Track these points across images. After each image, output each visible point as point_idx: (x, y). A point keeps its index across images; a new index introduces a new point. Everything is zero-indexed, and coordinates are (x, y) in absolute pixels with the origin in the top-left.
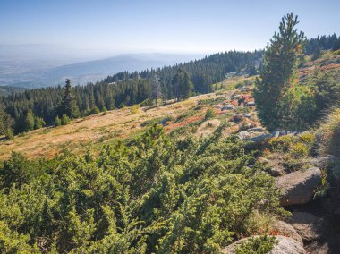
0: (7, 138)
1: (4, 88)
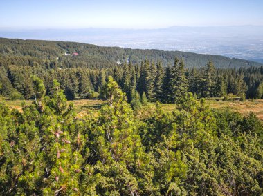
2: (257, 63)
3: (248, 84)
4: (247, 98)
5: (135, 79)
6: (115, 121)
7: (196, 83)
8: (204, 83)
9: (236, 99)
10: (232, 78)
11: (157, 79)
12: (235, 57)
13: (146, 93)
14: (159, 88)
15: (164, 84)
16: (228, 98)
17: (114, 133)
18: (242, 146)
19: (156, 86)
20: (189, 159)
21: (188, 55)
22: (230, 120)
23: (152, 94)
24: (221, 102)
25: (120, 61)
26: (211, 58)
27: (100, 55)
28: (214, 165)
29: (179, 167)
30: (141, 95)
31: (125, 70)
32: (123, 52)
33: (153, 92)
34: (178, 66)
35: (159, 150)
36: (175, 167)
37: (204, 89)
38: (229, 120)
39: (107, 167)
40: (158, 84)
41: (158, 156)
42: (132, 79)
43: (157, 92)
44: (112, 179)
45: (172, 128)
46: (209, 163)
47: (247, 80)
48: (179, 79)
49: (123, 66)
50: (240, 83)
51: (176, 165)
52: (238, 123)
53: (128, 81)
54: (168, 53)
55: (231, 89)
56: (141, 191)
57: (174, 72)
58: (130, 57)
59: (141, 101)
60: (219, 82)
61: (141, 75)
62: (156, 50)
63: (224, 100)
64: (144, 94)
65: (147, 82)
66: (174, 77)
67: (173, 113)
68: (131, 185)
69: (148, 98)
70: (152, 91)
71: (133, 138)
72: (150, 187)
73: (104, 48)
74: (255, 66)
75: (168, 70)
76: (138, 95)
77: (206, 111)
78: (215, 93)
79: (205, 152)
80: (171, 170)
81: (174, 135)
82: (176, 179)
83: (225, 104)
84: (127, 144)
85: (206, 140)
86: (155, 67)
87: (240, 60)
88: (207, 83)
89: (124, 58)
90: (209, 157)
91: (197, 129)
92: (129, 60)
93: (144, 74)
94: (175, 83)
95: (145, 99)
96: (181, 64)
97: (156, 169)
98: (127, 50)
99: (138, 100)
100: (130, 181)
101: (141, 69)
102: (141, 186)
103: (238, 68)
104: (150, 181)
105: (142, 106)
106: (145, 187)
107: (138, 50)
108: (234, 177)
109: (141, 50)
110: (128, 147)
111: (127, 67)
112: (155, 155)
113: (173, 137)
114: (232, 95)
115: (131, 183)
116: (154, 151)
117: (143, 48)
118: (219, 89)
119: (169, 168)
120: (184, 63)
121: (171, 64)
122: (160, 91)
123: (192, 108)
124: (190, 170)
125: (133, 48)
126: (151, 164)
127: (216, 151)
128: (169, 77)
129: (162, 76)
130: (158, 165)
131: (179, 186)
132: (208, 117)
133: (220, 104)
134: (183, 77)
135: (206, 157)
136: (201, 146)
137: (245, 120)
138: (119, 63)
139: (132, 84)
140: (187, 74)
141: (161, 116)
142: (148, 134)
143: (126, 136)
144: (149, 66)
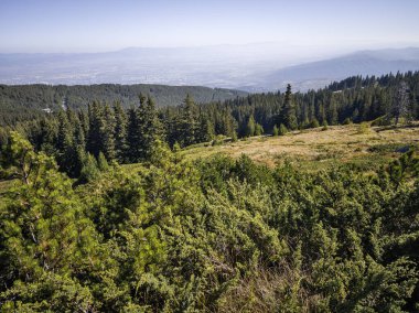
0: (233, 140)
1: (231, 91)
2: (243, 92)
3: (237, 119)
4: (239, 138)
5: (82, 133)
6: (36, 207)
7: (176, 127)
8: (185, 126)
9: (227, 141)
10: (219, 114)
11: (117, 129)
12: (218, 86)
13: (105, 152)
14: (123, 141)
15: (130, 134)
16: (218, 141)
17: (40, 226)
18: (231, 198)
19: (119, 139)
20: (168, 233)
21: (157, 89)
22: (222, 168)
23: (114, 152)
24: (210, 147)
25: (50, 107)
26: (188, 91)
27: (9, 100)
28: (201, 231)
29: (153, 248)
30: (97, 156)
31: (61, 121)
32: (54, 92)
33: (115, 149)
34: (146, 106)
35: (124, 233)
36: (146, 250)
37: (187, 134)
38: (220, 169)
39: (34, 286)
40: (121, 135)
41: (123, 241)
42: (76, 134)
43: (121, 149)
44: (45, 302)
45: (139, 196)
46: (195, 230)
47: (235, 114)
48: (150, 124)
49: (57, 114)
50: (228, 119)
51: (148, 247)
52: (231, 170)
53: (69, 138)
54: (128, 88)
55: (219, 130)
56: (99, 304)
57: (141, 115)
58: (66, 99)
59: (99, 166)
60: (204, 122)
61: (92, 126)
62: (109, 86)
63: (213, 145)
64: (101, 155)
65: (103, 135)
66: (143, 122)
67: (140, 173)
68: (81, 301)
69: (109, 159)
70: (113, 147)
71: (78, 225)
72: (112, 292)
73: (15, 88)
74: (241, 96)
75: (132, 113)
76: (91, 157)
77: (183, 161)
78: (201, 137)
79: (189, 218)
80: (142, 255)
81: (143, 205)
82: (151, 266)
83: (216, 150)
84: (67, 238)
85: (188, 202)
86: (112, 111)
87: (224, 91)
88: (189, 125)
89: (55, 102)
90: (195, 222)
91: (174, 189)
92: (66, 104)
93: (95, 124)
94: (146, 130)
95: (104, 163)
96: (149, 102)
97: (121, 262)
98: (59, 89)
99: (93, 166)
100: (76, 295)
101: (89, 115)
102: (98, 296)
103: (223, 101)
104: (112, 283)
105: (101, 175)
106: (105, 294)
107: (79, 87)
108: (224, 239)
109: (85, 87)
110: (70, 242)
111: (65, 115)
112: (119, 242)
113: (142, 208)
114: (221, 136)
115: (78, 298)
116: (117, 235)
117: (87, 83)
118: (206, 132)
119: (138, 255)
120: (153, 100)
121: (135, 104)
122: (127, 147)
123: (163, 161)
124: (171, 248)
125: (69, 84)
126: (113, 257)
127: (203, 213)
128: (135, 123)
129: (124, 123)
130: (124, 256)
131: (156, 275)
132: (187, 169)
133: (210, 150)
134: (156, 120)
135: (190, 224)
136: (183, 211)
137: (238, 166)
138: (48, 110)
139: (79, 142)
140: (160, 116)
141: (123, 182)
142: (109, 213)
143: (62, 225)
144: (101, 111)
